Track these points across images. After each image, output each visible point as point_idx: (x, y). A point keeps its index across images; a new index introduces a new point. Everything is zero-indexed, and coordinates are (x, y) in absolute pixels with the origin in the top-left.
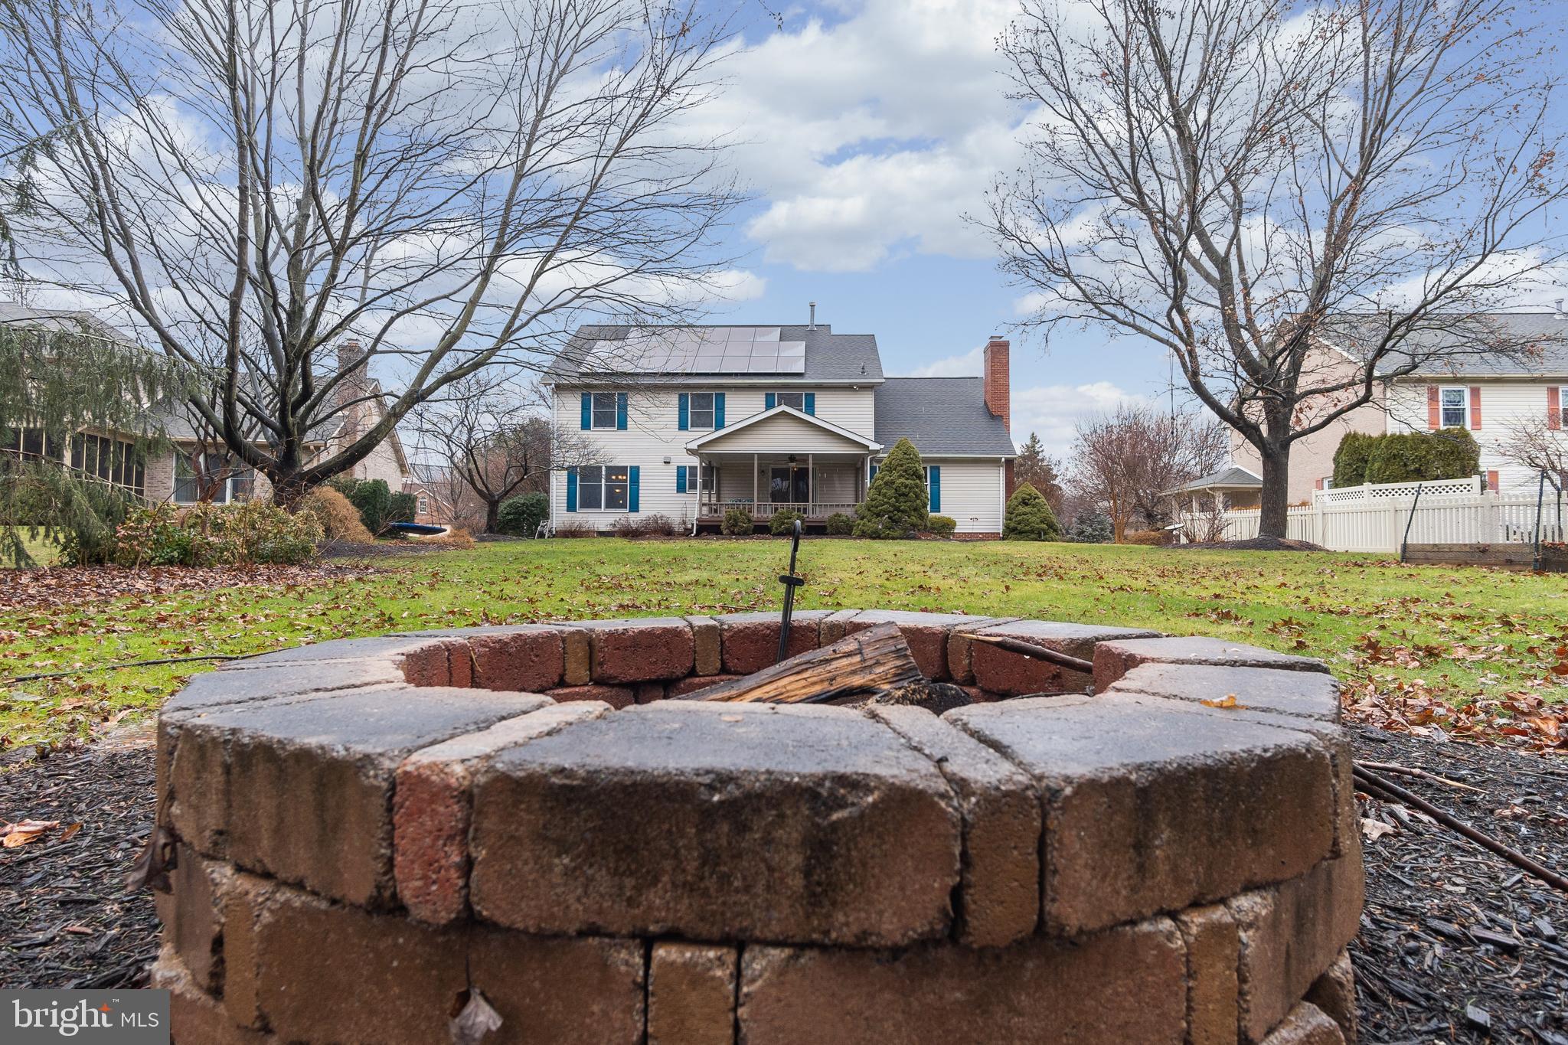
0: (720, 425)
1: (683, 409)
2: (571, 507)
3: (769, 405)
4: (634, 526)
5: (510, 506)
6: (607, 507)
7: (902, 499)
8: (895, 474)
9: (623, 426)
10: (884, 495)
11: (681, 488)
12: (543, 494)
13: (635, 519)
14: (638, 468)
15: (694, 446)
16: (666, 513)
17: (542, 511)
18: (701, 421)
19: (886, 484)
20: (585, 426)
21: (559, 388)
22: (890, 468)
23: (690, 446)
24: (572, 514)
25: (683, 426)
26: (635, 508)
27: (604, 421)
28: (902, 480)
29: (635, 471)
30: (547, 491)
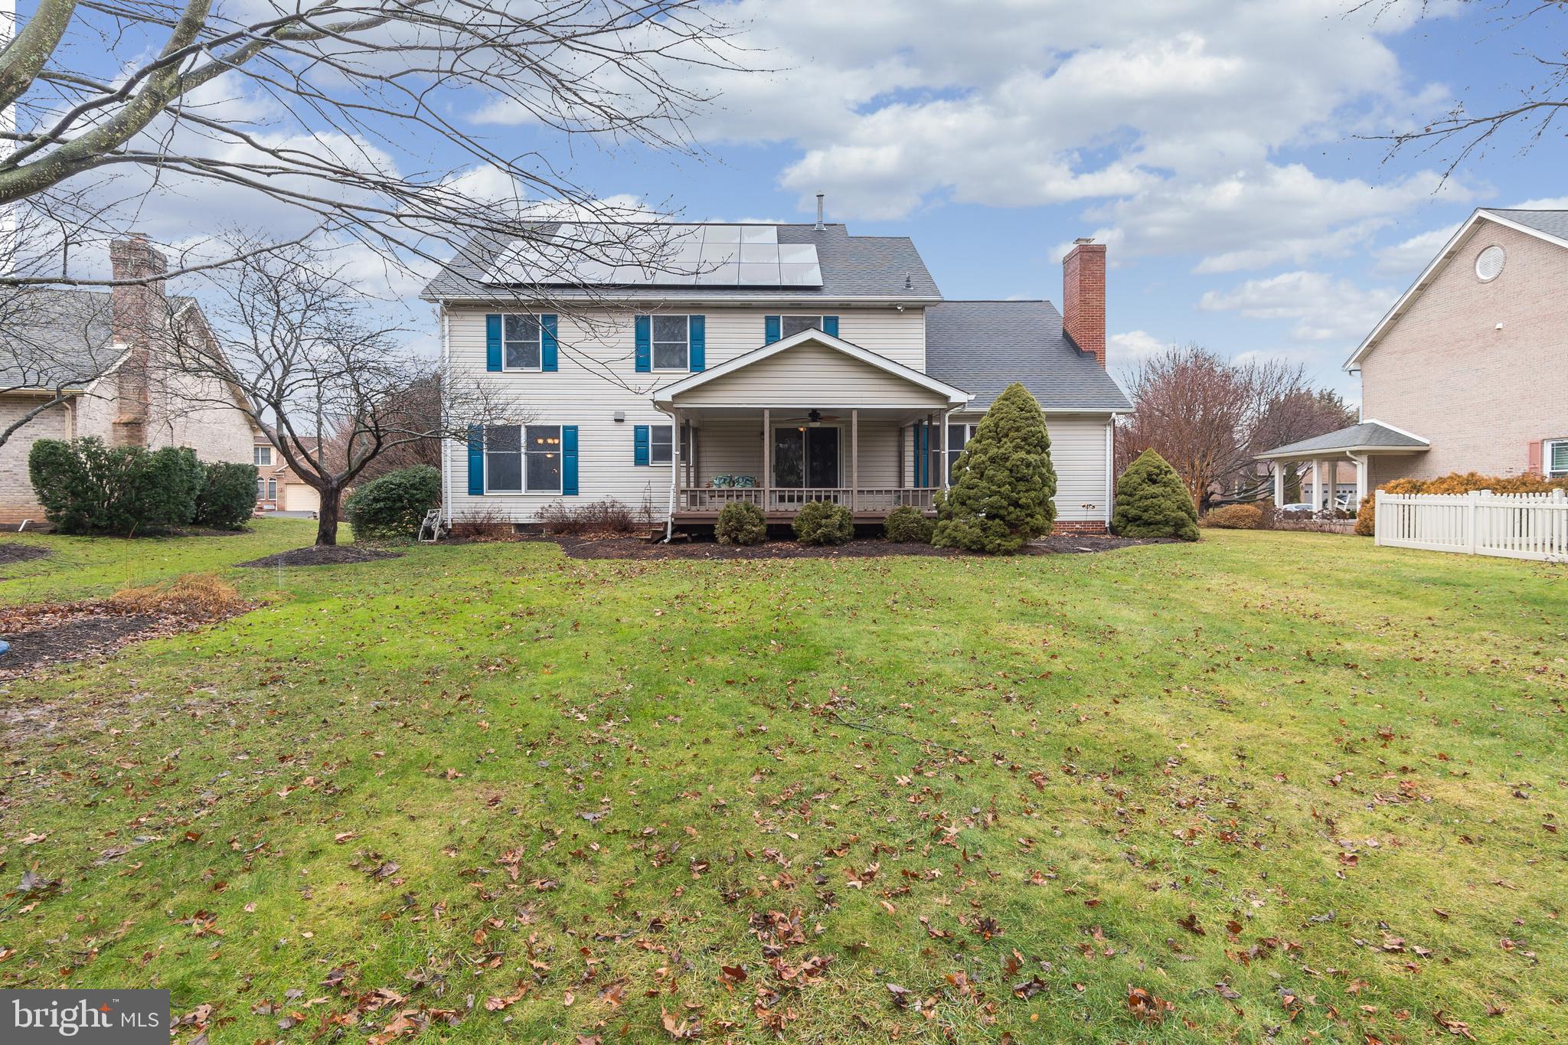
0: (698, 366)
1: (641, 338)
2: (475, 488)
3: (772, 337)
4: (571, 516)
5: (378, 487)
6: (530, 487)
7: (1021, 486)
8: (1007, 445)
9: (551, 365)
10: (991, 480)
11: (641, 459)
12: (432, 469)
13: (572, 506)
14: (575, 428)
15: (666, 396)
16: (619, 497)
17: (430, 494)
18: (669, 357)
19: (992, 460)
20: (493, 365)
21: (454, 307)
22: (998, 435)
23: (659, 397)
24: (476, 499)
25: (642, 366)
26: (572, 488)
27: (523, 357)
28: (1022, 454)
29: (572, 433)
30: (439, 466)
